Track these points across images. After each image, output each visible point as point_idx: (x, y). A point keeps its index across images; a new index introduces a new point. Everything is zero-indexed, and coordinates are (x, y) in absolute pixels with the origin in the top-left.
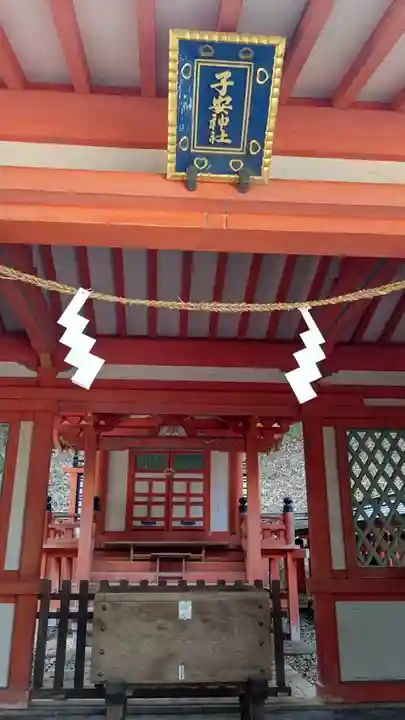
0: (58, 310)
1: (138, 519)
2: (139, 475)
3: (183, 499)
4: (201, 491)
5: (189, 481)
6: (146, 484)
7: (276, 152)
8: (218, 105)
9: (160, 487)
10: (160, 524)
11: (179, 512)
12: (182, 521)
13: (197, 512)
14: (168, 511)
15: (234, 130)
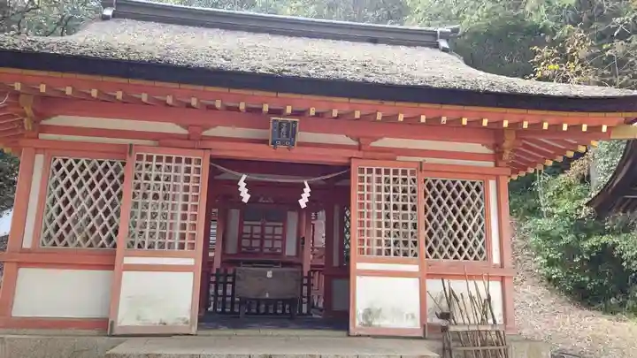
0: (238, 181)
1: (244, 247)
2: (246, 223)
3: (271, 237)
4: (281, 232)
5: (274, 227)
6: (249, 227)
7: (300, 131)
8: (283, 130)
9: (257, 230)
10: (257, 250)
11: (268, 244)
12: (270, 249)
13: (278, 244)
14: (262, 244)
15: (287, 135)
